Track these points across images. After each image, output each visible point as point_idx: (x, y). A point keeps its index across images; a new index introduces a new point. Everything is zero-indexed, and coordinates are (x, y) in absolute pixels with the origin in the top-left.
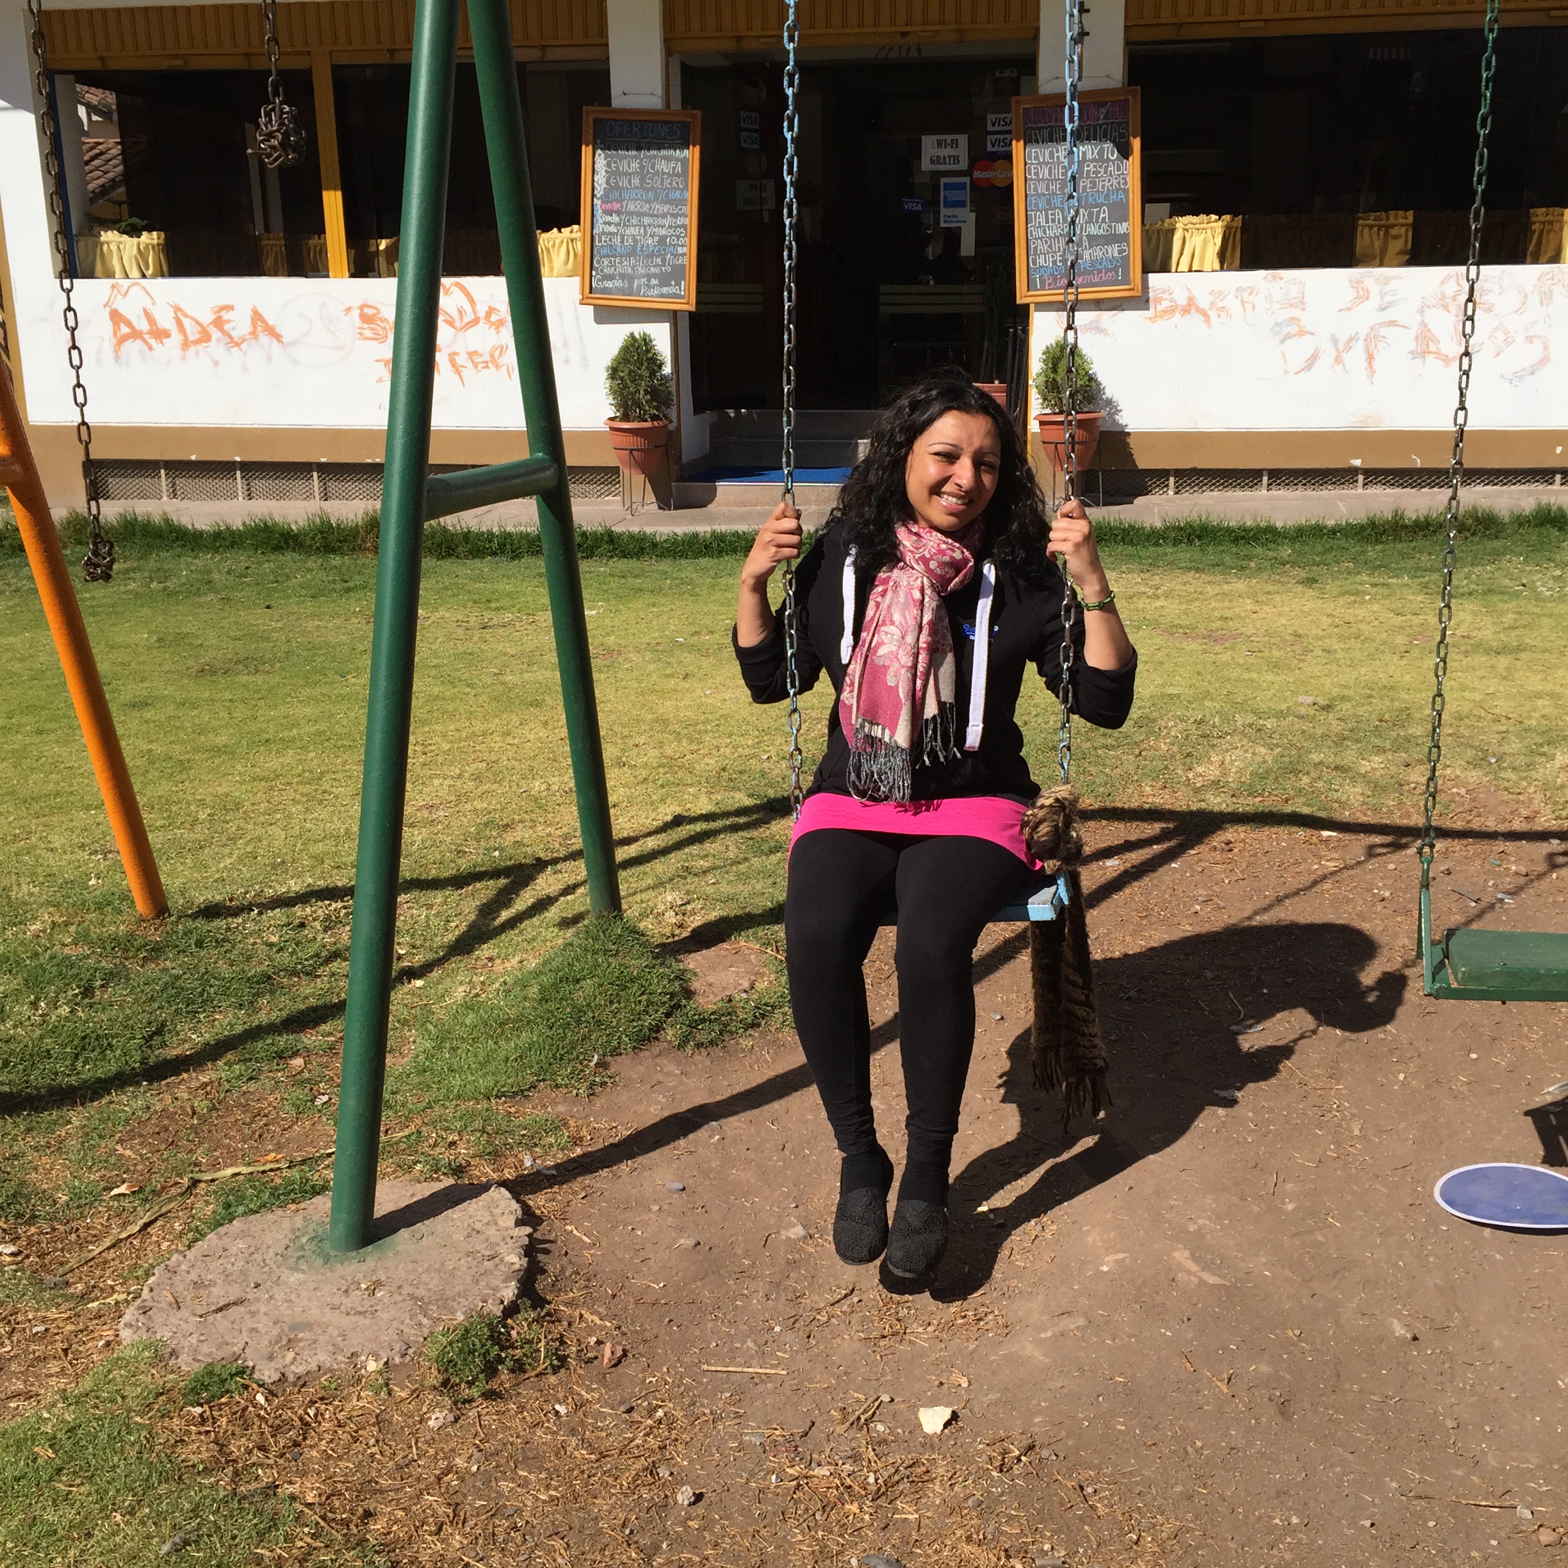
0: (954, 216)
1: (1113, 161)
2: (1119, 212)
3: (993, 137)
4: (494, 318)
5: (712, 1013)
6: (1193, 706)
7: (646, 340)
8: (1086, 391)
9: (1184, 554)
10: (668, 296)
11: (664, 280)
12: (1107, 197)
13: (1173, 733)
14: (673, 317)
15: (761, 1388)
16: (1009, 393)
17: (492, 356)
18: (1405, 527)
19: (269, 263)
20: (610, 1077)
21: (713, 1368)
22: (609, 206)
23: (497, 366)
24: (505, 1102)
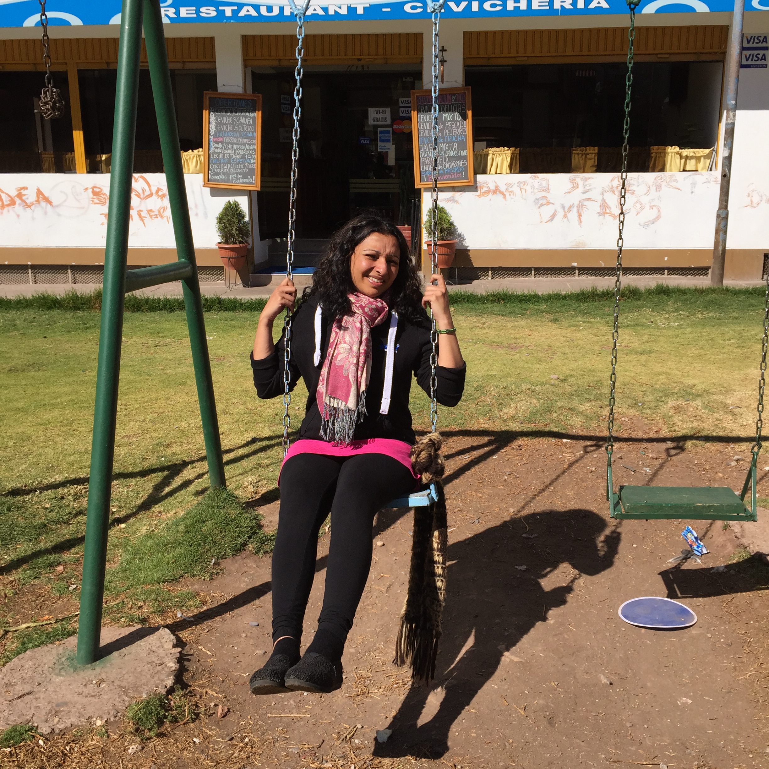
0: (384, 146)
1: (459, 122)
2: (462, 146)
3: (402, 109)
4: (160, 193)
5: (272, 536)
6: (502, 380)
7: (236, 205)
8: (449, 230)
9: (497, 307)
10: (247, 183)
11: (245, 176)
12: (456, 139)
13: (493, 394)
14: (249, 193)
15: (297, 724)
16: (412, 230)
17: (159, 212)
18: (598, 295)
19: (46, 166)
20: (221, 570)
21: (274, 716)
22: (217, 140)
23: (162, 217)
24: (167, 585)
